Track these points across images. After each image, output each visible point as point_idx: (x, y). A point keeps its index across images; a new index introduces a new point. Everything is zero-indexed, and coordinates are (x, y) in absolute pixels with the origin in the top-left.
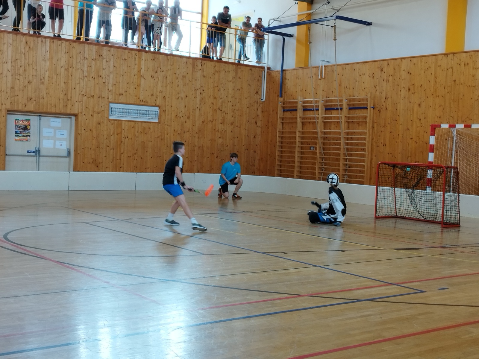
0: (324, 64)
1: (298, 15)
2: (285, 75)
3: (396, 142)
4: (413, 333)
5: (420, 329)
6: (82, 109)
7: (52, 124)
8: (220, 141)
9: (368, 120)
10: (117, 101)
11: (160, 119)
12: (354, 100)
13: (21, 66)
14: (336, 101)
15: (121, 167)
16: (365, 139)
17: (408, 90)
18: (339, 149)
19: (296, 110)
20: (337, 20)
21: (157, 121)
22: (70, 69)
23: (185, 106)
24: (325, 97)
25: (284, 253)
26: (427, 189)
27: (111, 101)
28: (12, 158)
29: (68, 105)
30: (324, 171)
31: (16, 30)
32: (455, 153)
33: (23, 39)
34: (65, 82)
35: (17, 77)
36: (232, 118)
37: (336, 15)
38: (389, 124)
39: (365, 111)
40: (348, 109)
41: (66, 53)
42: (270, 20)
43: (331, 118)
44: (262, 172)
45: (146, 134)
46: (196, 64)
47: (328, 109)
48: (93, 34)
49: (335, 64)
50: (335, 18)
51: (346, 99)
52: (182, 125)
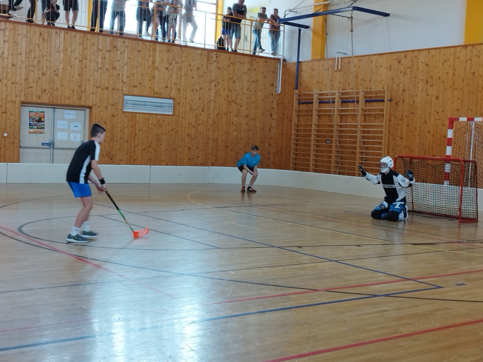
0: (340, 55)
1: (315, 6)
2: (301, 67)
3: (413, 135)
4: (430, 329)
5: (438, 325)
6: (96, 101)
7: (66, 116)
8: (235, 133)
9: (385, 113)
10: (131, 93)
11: (175, 111)
12: (371, 93)
13: (35, 58)
14: (352, 93)
15: (135, 160)
16: (381, 132)
17: (425, 82)
18: (355, 142)
19: (312, 103)
20: (354, 11)
21: (172, 114)
22: (85, 61)
23: (200, 99)
24: (341, 89)
25: (299, 247)
26: (445, 183)
27: (125, 93)
28: (26, 150)
29: (82, 97)
30: (339, 164)
31: (30, 21)
32: (473, 147)
33: (37, 30)
34: (79, 74)
35: (31, 69)
36: (247, 111)
37: (353, 5)
38: (406, 116)
39: (381, 103)
40: (365, 102)
41: (80, 44)
42: (286, 11)
43: (347, 111)
44: (277, 166)
45: (160, 126)
46: (211, 56)
47: (344, 102)
48: (107, 25)
49: (351, 55)
50: (352, 9)
51: (363, 92)
52: (196, 117)
